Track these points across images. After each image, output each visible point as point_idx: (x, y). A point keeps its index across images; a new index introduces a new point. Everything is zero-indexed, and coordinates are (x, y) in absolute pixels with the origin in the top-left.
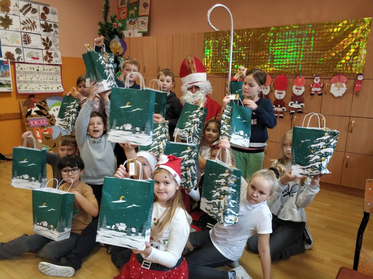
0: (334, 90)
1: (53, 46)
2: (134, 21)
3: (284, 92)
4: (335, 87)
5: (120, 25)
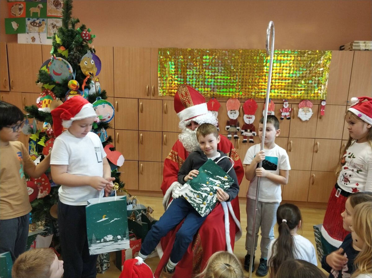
0: (301, 115)
2: (40, 23)
3: (254, 117)
4: (302, 111)
5: (14, 25)
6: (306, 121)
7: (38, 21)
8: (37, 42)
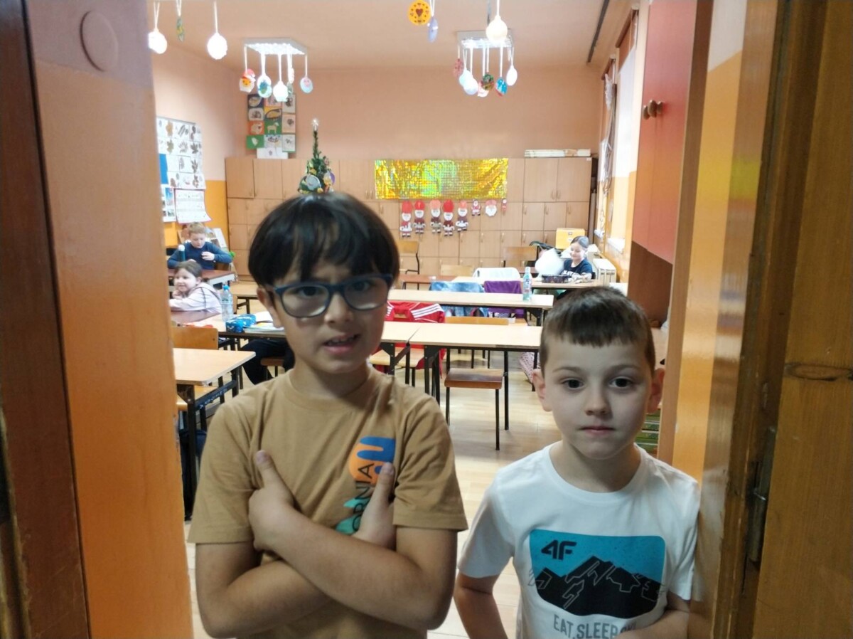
1: (198, 170)
2: (276, 138)
3: (452, 214)
4: (488, 209)
5: (255, 141)
6: (492, 216)
7: (274, 137)
8: (274, 156)
